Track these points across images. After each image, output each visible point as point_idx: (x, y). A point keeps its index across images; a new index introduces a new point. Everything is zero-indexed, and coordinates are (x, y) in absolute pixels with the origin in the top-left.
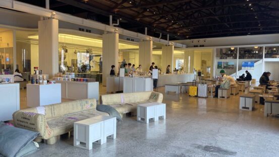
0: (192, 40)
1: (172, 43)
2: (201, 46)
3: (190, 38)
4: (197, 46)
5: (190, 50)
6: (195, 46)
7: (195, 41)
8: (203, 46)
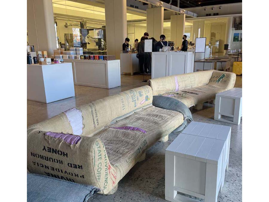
0: (204, 7)
1: (183, 11)
2: (215, 15)
3: (202, 5)
4: (210, 15)
5: (200, 19)
6: (207, 15)
7: (208, 8)
8: (217, 14)
